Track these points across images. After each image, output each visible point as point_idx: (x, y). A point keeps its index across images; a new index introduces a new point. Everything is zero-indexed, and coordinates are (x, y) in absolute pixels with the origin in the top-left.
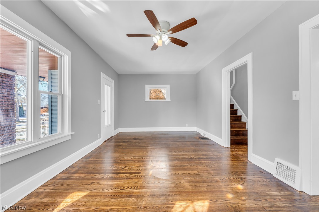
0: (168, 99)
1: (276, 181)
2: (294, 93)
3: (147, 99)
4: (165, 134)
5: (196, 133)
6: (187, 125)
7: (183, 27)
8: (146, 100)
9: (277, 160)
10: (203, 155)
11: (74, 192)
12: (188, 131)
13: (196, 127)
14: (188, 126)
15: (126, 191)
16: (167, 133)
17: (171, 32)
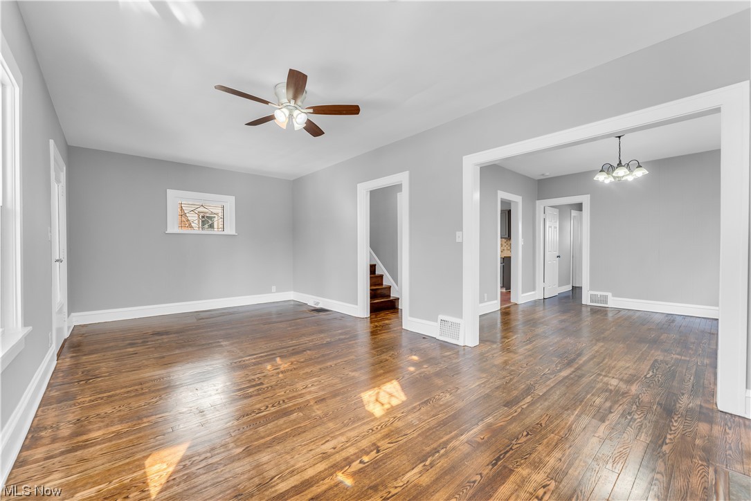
0: (230, 230)
1: (440, 344)
2: (458, 234)
3: (173, 227)
4: (231, 314)
5: (292, 303)
6: (274, 288)
7: (335, 111)
8: (169, 231)
9: (441, 317)
10: (341, 334)
11: (150, 455)
12: (277, 302)
13: (292, 292)
14: (278, 291)
15: (270, 412)
16: (231, 311)
17: (311, 111)
